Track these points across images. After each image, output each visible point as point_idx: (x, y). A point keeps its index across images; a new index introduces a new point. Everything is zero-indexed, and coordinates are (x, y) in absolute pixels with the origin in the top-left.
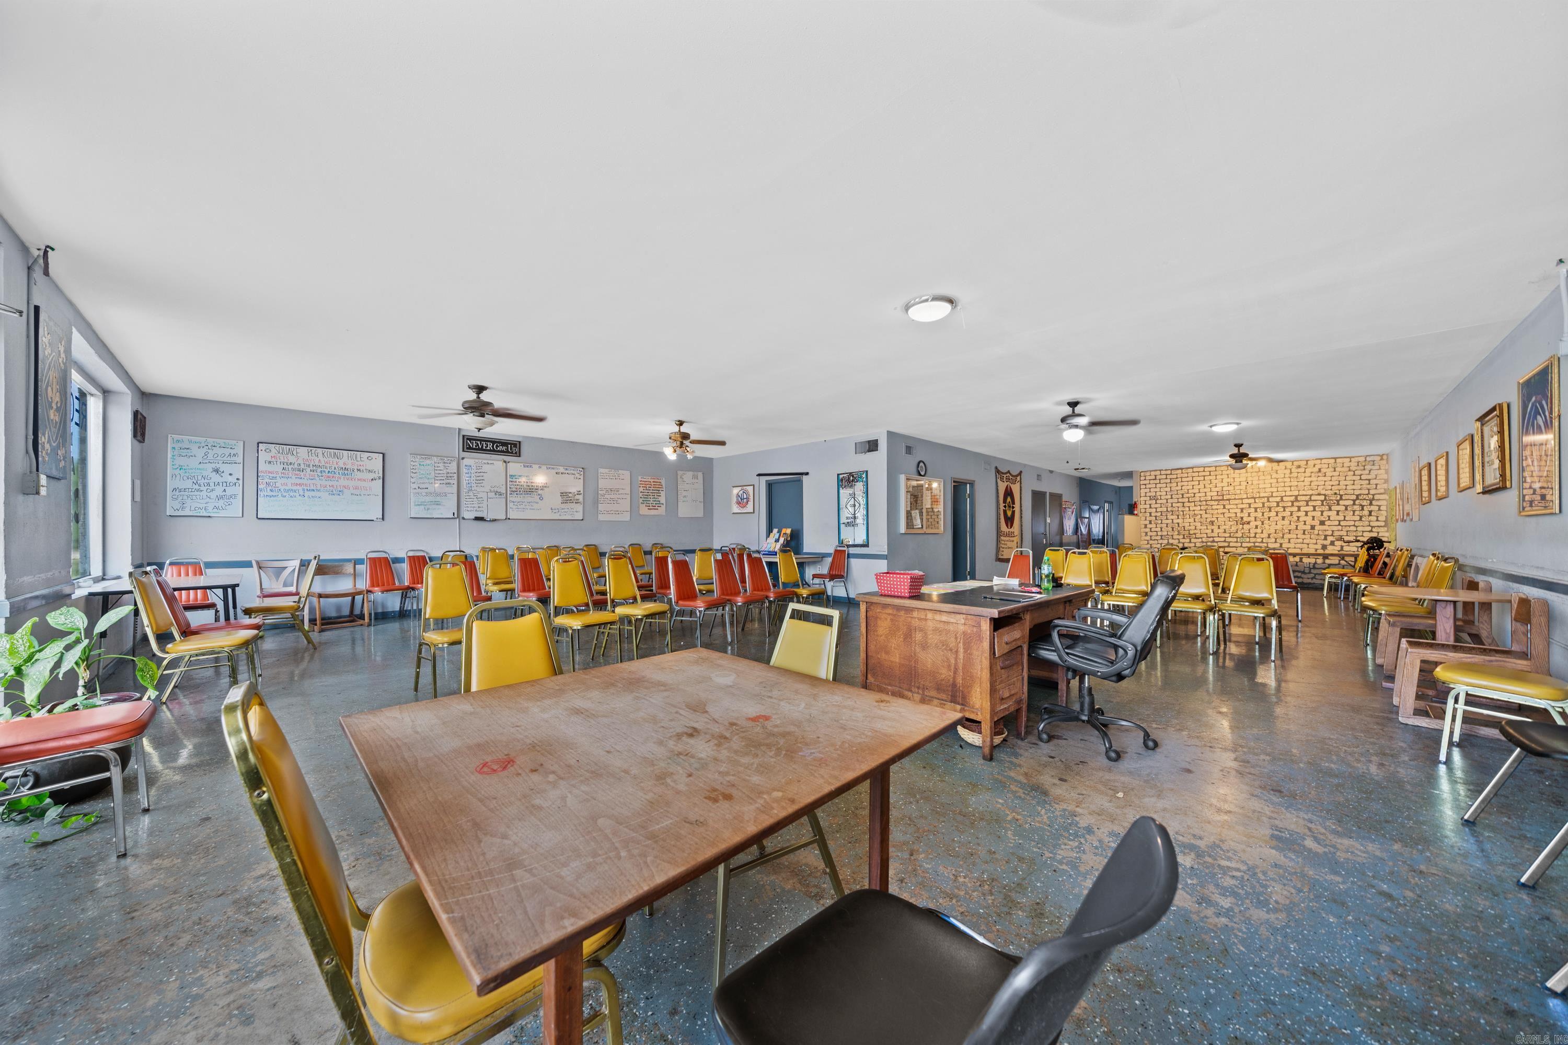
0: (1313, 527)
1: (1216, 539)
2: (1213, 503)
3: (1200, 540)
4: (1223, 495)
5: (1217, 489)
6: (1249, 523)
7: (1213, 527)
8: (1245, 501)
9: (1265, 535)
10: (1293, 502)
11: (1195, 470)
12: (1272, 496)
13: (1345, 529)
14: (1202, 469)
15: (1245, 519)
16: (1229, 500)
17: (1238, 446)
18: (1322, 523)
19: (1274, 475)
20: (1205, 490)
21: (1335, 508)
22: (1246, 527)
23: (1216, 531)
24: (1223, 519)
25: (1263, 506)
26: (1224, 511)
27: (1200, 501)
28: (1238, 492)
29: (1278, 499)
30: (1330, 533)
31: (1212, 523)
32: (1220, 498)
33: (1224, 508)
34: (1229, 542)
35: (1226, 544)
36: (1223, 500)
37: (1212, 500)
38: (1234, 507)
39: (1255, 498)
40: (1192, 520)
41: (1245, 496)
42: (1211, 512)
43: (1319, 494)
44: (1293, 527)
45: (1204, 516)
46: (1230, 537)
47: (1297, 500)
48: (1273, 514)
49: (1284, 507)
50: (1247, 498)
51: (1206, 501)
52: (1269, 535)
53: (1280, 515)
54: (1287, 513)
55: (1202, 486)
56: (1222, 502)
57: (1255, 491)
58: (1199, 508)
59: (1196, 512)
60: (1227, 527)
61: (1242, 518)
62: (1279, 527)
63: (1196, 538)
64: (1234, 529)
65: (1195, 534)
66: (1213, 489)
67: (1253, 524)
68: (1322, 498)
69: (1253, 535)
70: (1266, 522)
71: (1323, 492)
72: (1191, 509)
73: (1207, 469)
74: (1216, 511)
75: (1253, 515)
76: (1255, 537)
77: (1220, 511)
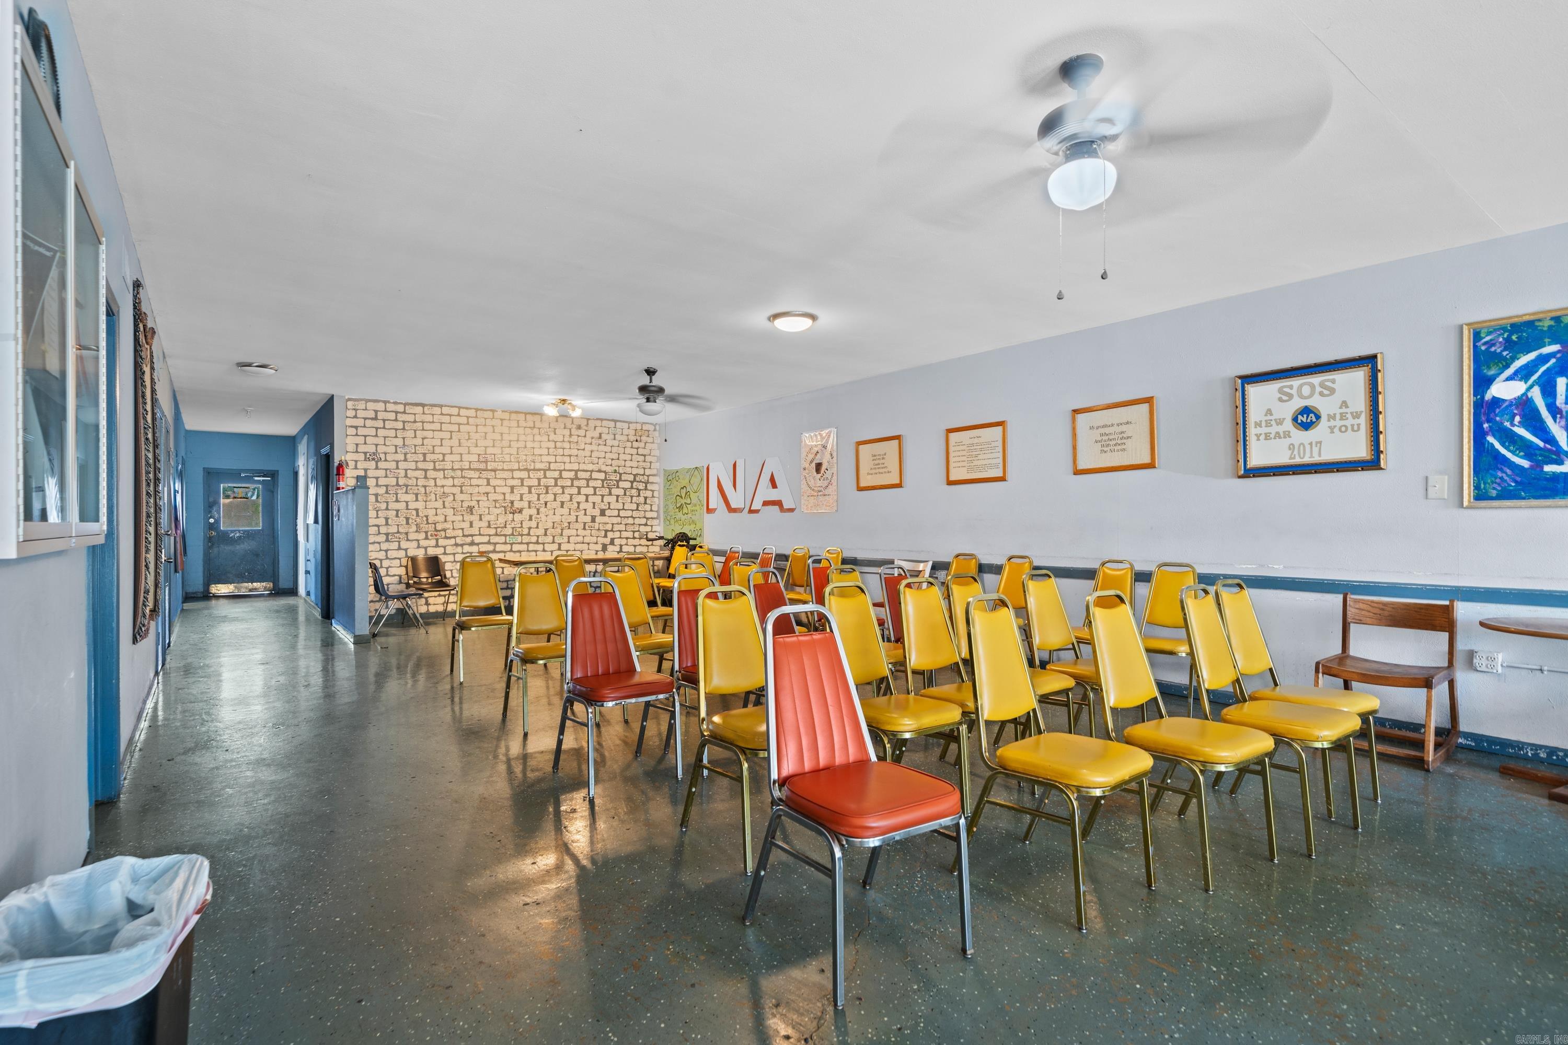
0: (593, 519)
1: (477, 539)
2: (472, 474)
3: (452, 541)
4: (486, 462)
5: (477, 450)
6: (520, 511)
7: (472, 518)
8: (517, 474)
9: (541, 531)
10: (572, 480)
11: (445, 410)
12: (549, 469)
13: (625, 521)
14: (455, 411)
15: (517, 505)
16: (495, 471)
17: (650, 372)
18: (603, 513)
19: (552, 437)
20: (461, 450)
21: (615, 491)
22: (518, 517)
23: (477, 524)
24: (486, 504)
25: (539, 485)
26: (489, 489)
27: (453, 469)
28: (507, 458)
29: (556, 474)
30: (609, 527)
31: (471, 509)
32: (482, 466)
33: (488, 484)
34: (495, 544)
35: (491, 548)
36: (486, 470)
37: (470, 469)
38: (502, 483)
39: (528, 470)
40: (439, 504)
41: (516, 467)
42: (470, 489)
43: (600, 471)
44: (573, 518)
45: (460, 497)
46: (496, 535)
47: (577, 478)
48: (550, 497)
49: (563, 487)
50: (519, 470)
51: (462, 470)
52: (546, 530)
53: (559, 499)
54: (566, 498)
55: (455, 442)
56: (485, 474)
57: (530, 458)
58: (450, 482)
59: (447, 490)
60: (492, 518)
61: (512, 502)
62: (557, 518)
63: (446, 538)
64: (501, 520)
65: (445, 530)
66: (473, 450)
67: (527, 512)
68: (602, 476)
69: (526, 531)
70: (542, 510)
71: (604, 468)
72: (439, 483)
73: (463, 412)
74: (476, 490)
75: (526, 497)
76: (529, 534)
77: (483, 489)
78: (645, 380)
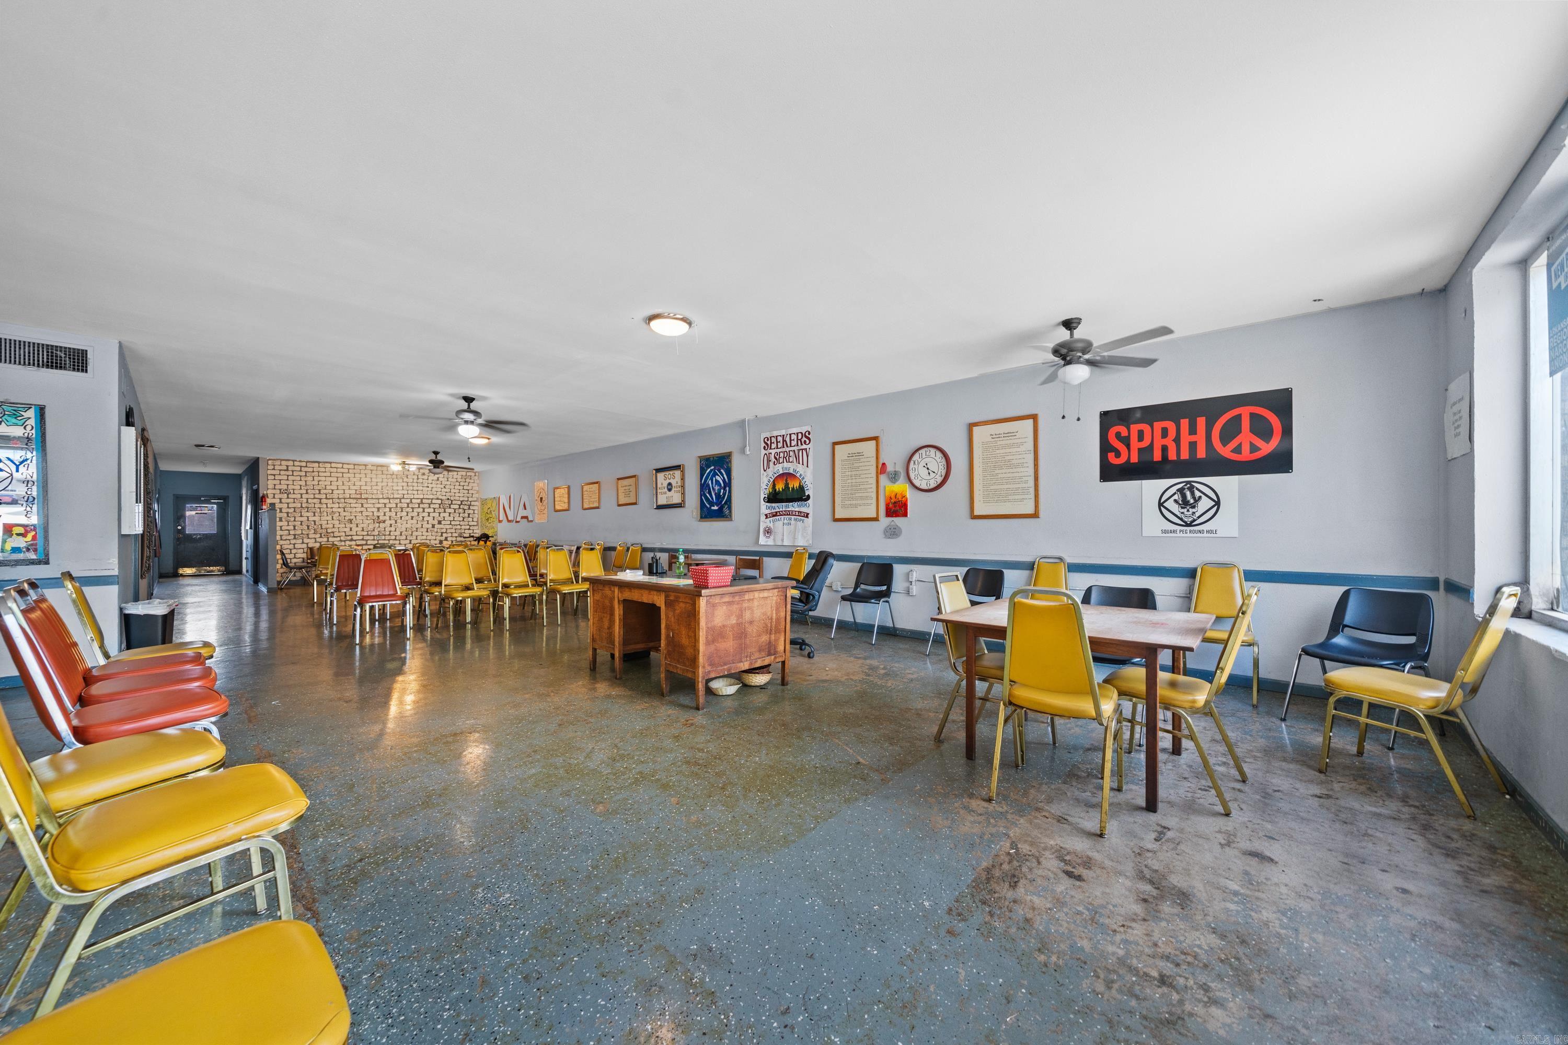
0: (433, 526)
1: (355, 538)
2: (351, 501)
3: (339, 539)
4: (361, 494)
5: (355, 488)
6: (384, 522)
7: (351, 526)
8: (381, 501)
9: (398, 533)
10: (419, 504)
11: (333, 465)
12: (403, 498)
13: (456, 527)
14: (340, 465)
15: (381, 518)
16: (367, 499)
18: (440, 523)
19: (405, 480)
20: (344, 487)
21: (448, 510)
22: (382, 525)
23: (354, 529)
24: (361, 518)
25: (397, 507)
26: (363, 509)
27: (338, 498)
28: (375, 492)
29: (408, 501)
30: (444, 530)
31: (351, 521)
32: (358, 496)
33: (362, 506)
34: (367, 540)
35: (364, 542)
36: (361, 498)
37: (350, 498)
38: (371, 506)
39: (389, 499)
40: (329, 518)
41: (381, 497)
42: (350, 510)
43: (438, 499)
44: (419, 526)
45: (343, 514)
46: (368, 535)
47: (422, 503)
48: (404, 514)
49: (413, 508)
50: (383, 498)
51: (345, 499)
52: (401, 532)
53: (410, 515)
54: (415, 514)
55: (340, 483)
56: (360, 501)
57: (390, 492)
58: (337, 505)
59: (334, 510)
60: (365, 525)
61: (378, 517)
62: (409, 526)
63: (334, 537)
64: (371, 527)
65: (333, 533)
66: (352, 487)
67: (388, 522)
68: (439, 502)
69: (387, 533)
70: (399, 521)
71: (440, 497)
72: (329, 506)
73: (345, 466)
74: (355, 509)
75: (388, 514)
76: (390, 535)
77: (359, 510)
78: (433, 457)
